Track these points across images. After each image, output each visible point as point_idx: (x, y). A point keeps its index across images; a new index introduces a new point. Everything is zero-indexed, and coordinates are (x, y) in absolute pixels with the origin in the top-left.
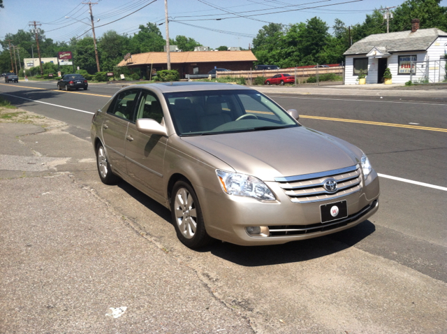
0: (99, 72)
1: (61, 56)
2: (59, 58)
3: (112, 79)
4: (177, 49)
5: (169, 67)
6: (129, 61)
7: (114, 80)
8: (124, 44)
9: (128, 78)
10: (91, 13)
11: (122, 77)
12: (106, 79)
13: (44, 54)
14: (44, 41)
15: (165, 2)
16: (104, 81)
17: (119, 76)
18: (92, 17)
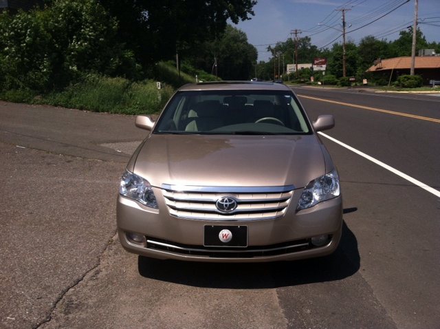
0: (344, 77)
1: (316, 62)
2: (313, 64)
3: (354, 84)
4: (434, 53)
5: (412, 72)
6: (378, 66)
7: (356, 85)
8: (382, 49)
9: (370, 83)
10: (344, 19)
11: (365, 82)
12: (348, 84)
13: (307, 60)
14: (309, 48)
15: (416, 4)
16: (346, 86)
17: (362, 81)
18: (344, 23)
